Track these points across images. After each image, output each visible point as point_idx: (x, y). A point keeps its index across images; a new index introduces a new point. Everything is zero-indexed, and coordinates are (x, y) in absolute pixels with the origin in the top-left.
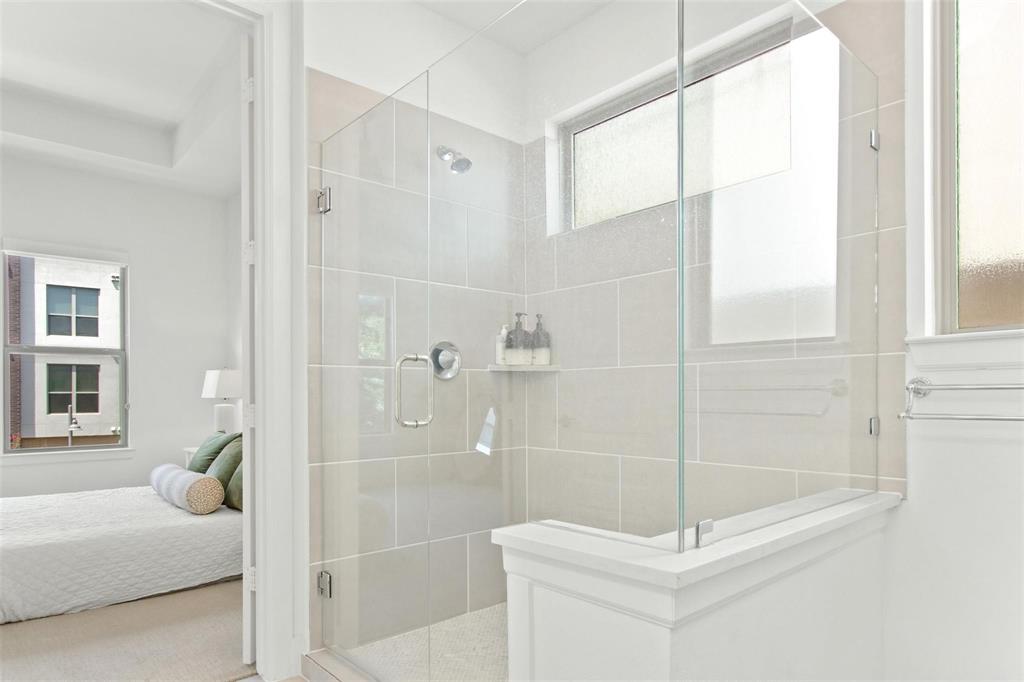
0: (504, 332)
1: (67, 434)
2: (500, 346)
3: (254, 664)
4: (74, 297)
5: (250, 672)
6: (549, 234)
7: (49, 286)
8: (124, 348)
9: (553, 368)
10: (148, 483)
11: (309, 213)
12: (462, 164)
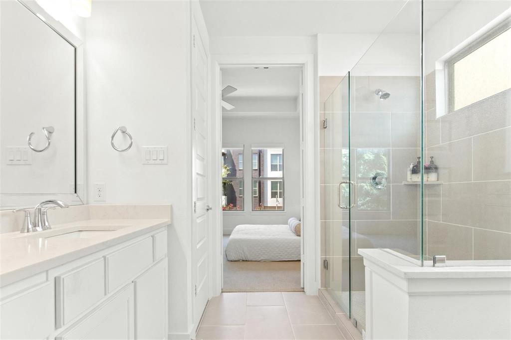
0: (411, 166)
1: (276, 206)
2: (409, 173)
3: (303, 288)
4: (278, 157)
5: (302, 290)
6: (437, 117)
7: (271, 155)
8: (283, 177)
9: (439, 182)
10: (287, 224)
11: (320, 129)
12: (386, 96)
